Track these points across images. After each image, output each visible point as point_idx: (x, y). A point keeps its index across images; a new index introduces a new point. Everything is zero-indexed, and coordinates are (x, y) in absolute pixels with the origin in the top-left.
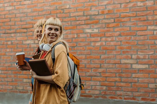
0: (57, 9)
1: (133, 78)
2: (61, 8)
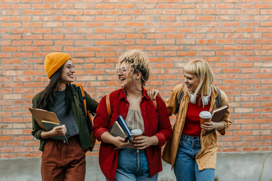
0: (136, 33)
1: (235, 124)
2: (142, 32)
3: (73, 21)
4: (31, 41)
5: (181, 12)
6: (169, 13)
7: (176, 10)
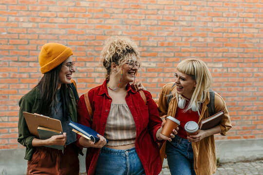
0: (105, 35)
2: (110, 34)
3: (48, 22)
4: (7, 40)
5: (145, 17)
6: (134, 18)
7: (140, 16)
